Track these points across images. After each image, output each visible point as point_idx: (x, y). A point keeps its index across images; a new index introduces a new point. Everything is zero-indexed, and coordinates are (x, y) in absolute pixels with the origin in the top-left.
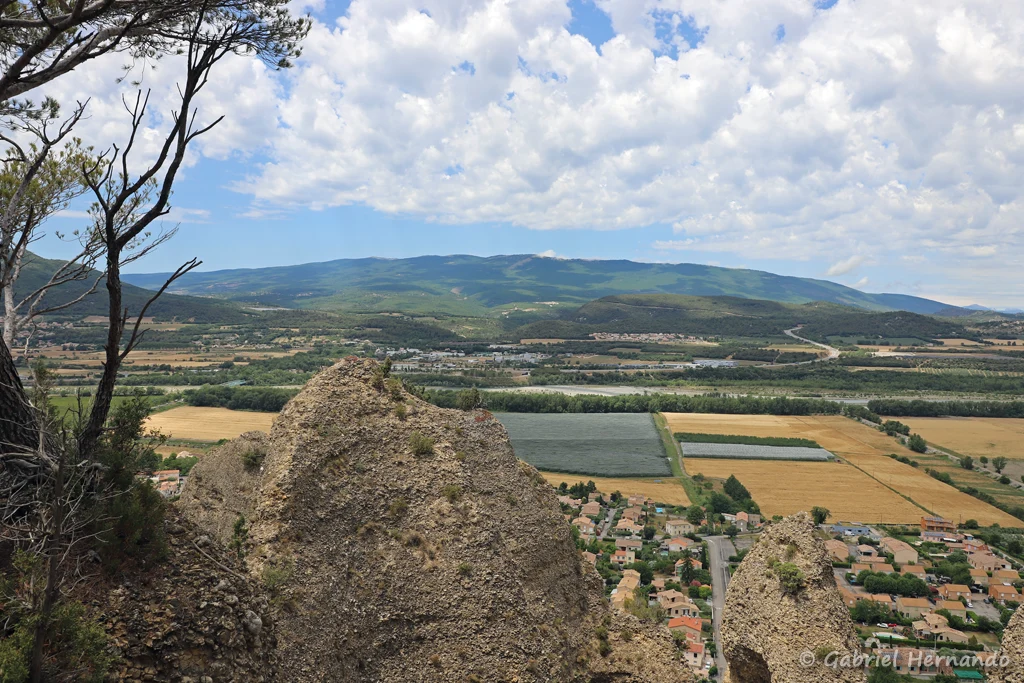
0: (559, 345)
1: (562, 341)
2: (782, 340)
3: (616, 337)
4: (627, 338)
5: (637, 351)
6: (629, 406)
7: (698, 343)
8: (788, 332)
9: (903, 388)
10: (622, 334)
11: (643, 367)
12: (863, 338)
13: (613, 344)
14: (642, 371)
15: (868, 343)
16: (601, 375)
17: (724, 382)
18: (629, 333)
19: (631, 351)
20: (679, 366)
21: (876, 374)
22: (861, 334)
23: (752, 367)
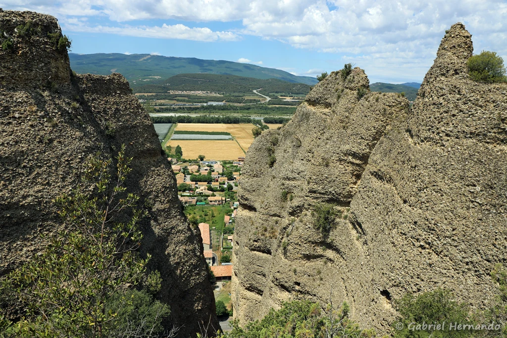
0: (152, 96)
1: (154, 94)
2: (250, 95)
3: (180, 92)
4: (185, 93)
5: (186, 99)
6: (163, 121)
7: (215, 95)
8: (255, 91)
9: (286, 113)
10: (183, 91)
11: (184, 105)
12: (284, 94)
13: (176, 96)
14: (182, 107)
15: (285, 96)
16: (162, 108)
17: (217, 111)
18: (186, 91)
19: (183, 98)
20: (199, 105)
21: (278, 108)
22: (283, 92)
23: (230, 105)
